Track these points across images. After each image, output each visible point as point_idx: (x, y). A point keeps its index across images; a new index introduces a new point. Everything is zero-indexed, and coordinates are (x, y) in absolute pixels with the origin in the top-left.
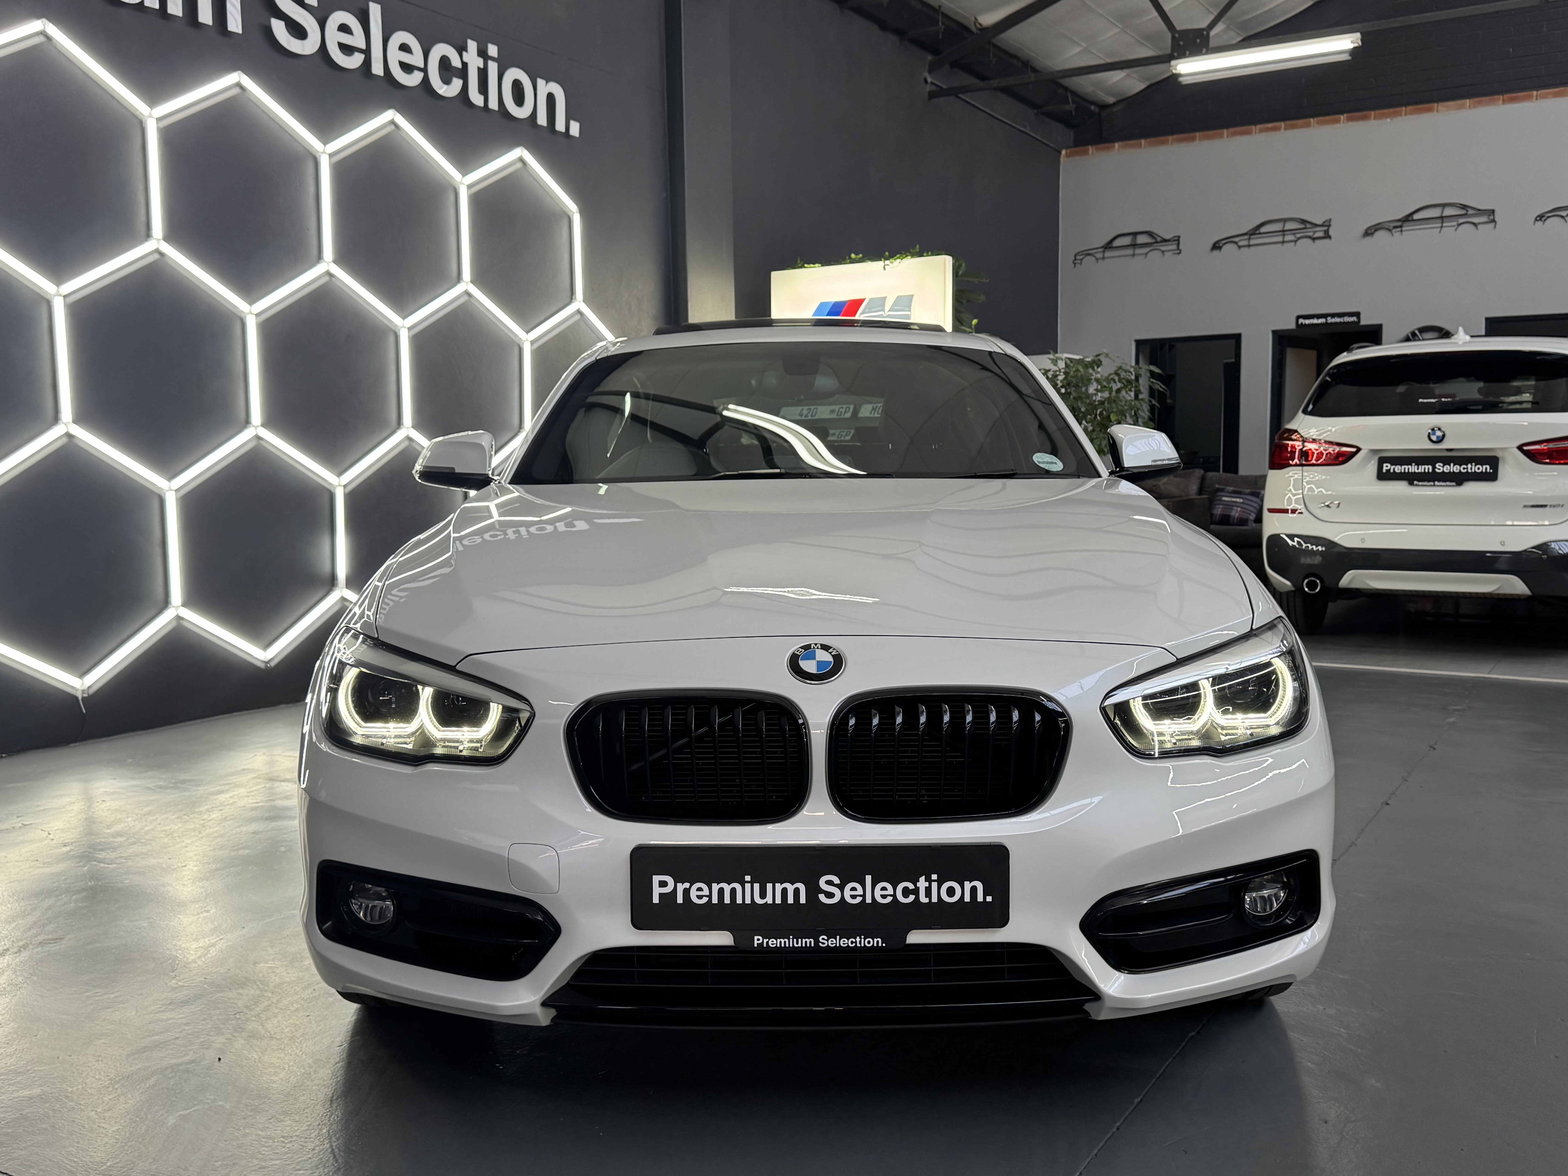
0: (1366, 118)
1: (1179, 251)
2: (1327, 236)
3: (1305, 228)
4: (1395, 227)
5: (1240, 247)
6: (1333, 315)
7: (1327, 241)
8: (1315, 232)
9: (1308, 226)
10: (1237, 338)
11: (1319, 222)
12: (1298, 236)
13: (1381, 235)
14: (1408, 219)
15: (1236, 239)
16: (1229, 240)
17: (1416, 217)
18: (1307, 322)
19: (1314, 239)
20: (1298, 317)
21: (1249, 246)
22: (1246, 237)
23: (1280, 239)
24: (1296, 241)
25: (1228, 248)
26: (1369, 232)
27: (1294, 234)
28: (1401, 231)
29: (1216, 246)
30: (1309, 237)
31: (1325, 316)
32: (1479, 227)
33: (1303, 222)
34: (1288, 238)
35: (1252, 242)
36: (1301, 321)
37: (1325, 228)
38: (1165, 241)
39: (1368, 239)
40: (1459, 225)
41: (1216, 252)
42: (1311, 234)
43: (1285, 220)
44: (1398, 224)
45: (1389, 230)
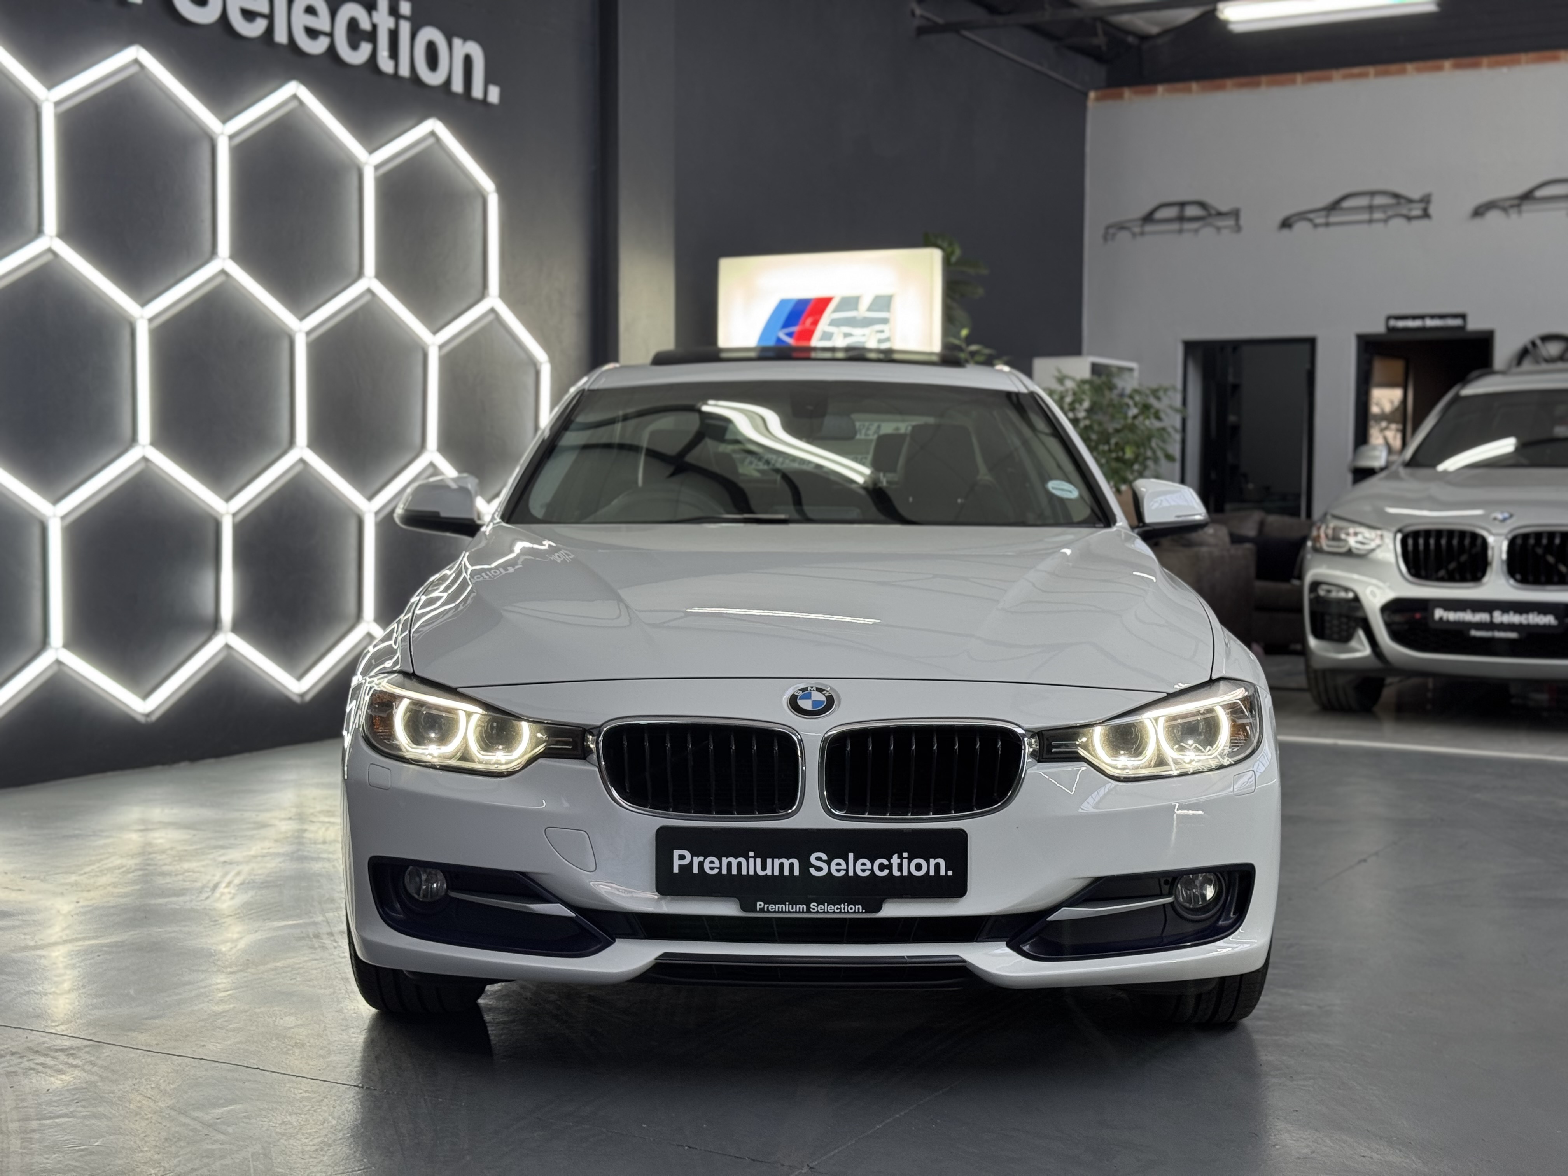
0: (1476, 65)
1: (1238, 228)
2: (1426, 215)
3: (1398, 204)
4: (1512, 206)
5: (1316, 226)
6: (1432, 317)
7: (1424, 222)
8: (1410, 210)
9: (1403, 201)
10: (1311, 342)
11: (1416, 197)
12: (1390, 213)
13: (1493, 216)
14: (1527, 197)
15: (1311, 216)
16: (1302, 216)
17: (1539, 193)
18: (1401, 324)
19: (1409, 218)
20: (1389, 318)
21: (1327, 225)
22: (1323, 213)
23: (1365, 217)
24: (1386, 221)
25: (1301, 227)
26: (1479, 212)
27: (1385, 212)
28: (1520, 212)
29: (1286, 224)
30: (1403, 216)
31: (1422, 317)
33: (1396, 196)
34: (1378, 215)
35: (1333, 219)
36: (1392, 323)
37: (1422, 205)
38: (1220, 214)
39: (1478, 221)
41: (1286, 232)
42: (1404, 211)
43: (1373, 194)
44: (1516, 202)
45: (1505, 210)
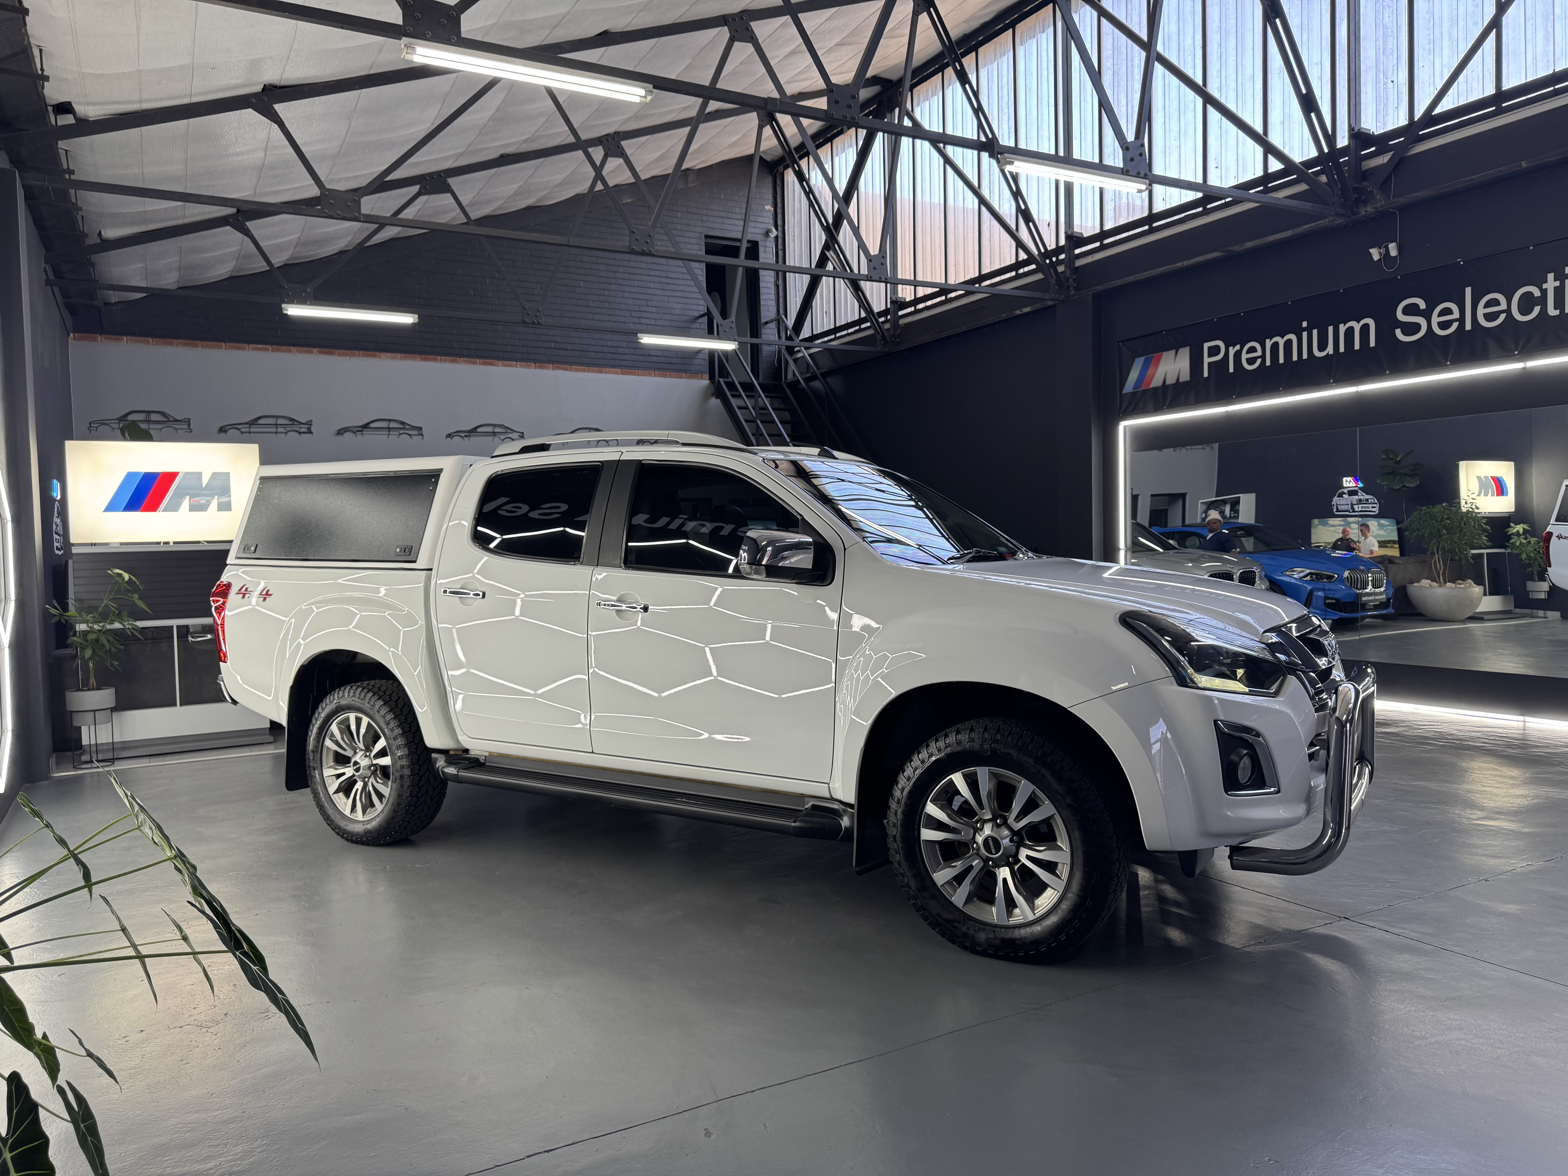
0: (332, 354)
1: (190, 430)
2: (310, 432)
3: (293, 424)
4: (358, 431)
5: (241, 432)
7: (310, 435)
8: (301, 428)
9: (295, 423)
11: (304, 422)
12: (288, 429)
13: (348, 435)
14: (365, 427)
15: (238, 426)
16: (232, 426)
17: (371, 426)
19: (300, 433)
21: (250, 433)
22: (246, 426)
23: (274, 430)
24: (286, 433)
25: (231, 432)
26: (340, 432)
27: (286, 428)
28: (363, 435)
29: (221, 430)
30: (297, 431)
32: (413, 437)
33: (292, 420)
34: (279, 430)
35: (252, 430)
37: (307, 426)
38: (173, 420)
39: (339, 437)
40: (400, 434)
42: (297, 429)
43: (277, 417)
44: (360, 429)
45: (354, 433)
